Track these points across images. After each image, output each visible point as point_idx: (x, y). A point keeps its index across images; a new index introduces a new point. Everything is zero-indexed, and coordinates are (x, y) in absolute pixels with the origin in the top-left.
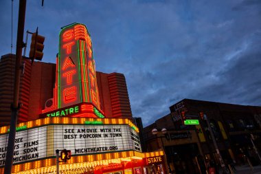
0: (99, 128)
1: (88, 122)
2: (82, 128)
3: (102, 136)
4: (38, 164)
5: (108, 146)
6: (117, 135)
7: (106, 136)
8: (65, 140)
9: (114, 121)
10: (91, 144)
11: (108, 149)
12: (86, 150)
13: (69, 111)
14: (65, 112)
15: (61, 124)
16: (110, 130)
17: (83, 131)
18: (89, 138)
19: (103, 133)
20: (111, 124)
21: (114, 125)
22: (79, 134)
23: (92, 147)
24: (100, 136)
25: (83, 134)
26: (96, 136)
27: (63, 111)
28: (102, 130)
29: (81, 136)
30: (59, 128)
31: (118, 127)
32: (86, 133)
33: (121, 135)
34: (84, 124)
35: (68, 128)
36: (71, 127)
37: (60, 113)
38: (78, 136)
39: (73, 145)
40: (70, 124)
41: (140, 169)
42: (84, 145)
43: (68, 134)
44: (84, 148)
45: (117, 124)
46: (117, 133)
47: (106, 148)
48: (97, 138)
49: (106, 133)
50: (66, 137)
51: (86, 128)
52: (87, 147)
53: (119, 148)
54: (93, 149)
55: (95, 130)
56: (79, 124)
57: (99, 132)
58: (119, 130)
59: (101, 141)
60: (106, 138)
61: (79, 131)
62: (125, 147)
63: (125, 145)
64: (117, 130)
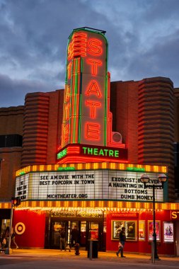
0: (71, 174)
1: (61, 169)
2: (54, 174)
3: (73, 182)
5: (78, 194)
6: (89, 182)
7: (77, 182)
8: (40, 186)
9: (88, 166)
10: (62, 191)
12: (56, 196)
15: (38, 171)
16: (82, 177)
17: (56, 177)
18: (60, 185)
19: (74, 179)
20: (84, 170)
21: (88, 170)
22: (52, 180)
23: (62, 194)
24: (71, 182)
25: (55, 180)
26: (67, 182)
28: (73, 177)
29: (53, 182)
30: (36, 175)
31: (92, 173)
32: (58, 180)
33: (93, 182)
34: (58, 171)
35: (43, 175)
36: (46, 174)
38: (51, 183)
40: (45, 171)
41: (158, 224)
42: (55, 191)
43: (43, 180)
44: (55, 194)
45: (91, 169)
46: (89, 179)
47: (75, 195)
48: (68, 185)
49: (77, 179)
50: (41, 183)
51: (59, 175)
53: (89, 196)
54: (63, 196)
55: (67, 177)
56: (53, 171)
57: (70, 179)
58: (92, 176)
59: (71, 188)
60: (77, 185)
61: (52, 178)
62: (97, 196)
63: (97, 193)
64: (90, 176)
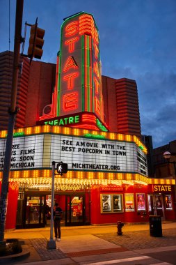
0: (100, 143)
2: (82, 140)
3: (104, 152)
4: (36, 173)
5: (109, 165)
6: (121, 153)
7: (108, 152)
8: (62, 152)
10: (90, 160)
11: (109, 167)
12: (84, 166)
13: (68, 120)
14: (64, 121)
15: (61, 134)
16: (113, 147)
17: (83, 144)
18: (88, 153)
19: (104, 149)
20: (116, 140)
22: (78, 147)
23: (91, 163)
24: (101, 152)
25: (82, 147)
26: (96, 151)
27: (61, 120)
28: (103, 146)
29: (80, 149)
30: (56, 138)
31: (123, 144)
32: (86, 147)
33: (125, 154)
34: (84, 137)
35: (66, 139)
36: (70, 139)
37: (59, 122)
38: (76, 150)
39: (71, 159)
40: (71, 135)
41: (143, 196)
42: (82, 160)
43: (65, 146)
44: (82, 163)
45: (124, 141)
46: (121, 151)
47: (107, 167)
48: (97, 154)
49: (108, 149)
50: (63, 149)
51: (86, 142)
52: (85, 163)
53: (121, 168)
54: (92, 166)
55: (96, 145)
57: (100, 147)
58: (123, 148)
59: (101, 158)
60: (108, 155)
61: (78, 144)
62: (129, 168)
63: (129, 166)
64: (121, 148)
